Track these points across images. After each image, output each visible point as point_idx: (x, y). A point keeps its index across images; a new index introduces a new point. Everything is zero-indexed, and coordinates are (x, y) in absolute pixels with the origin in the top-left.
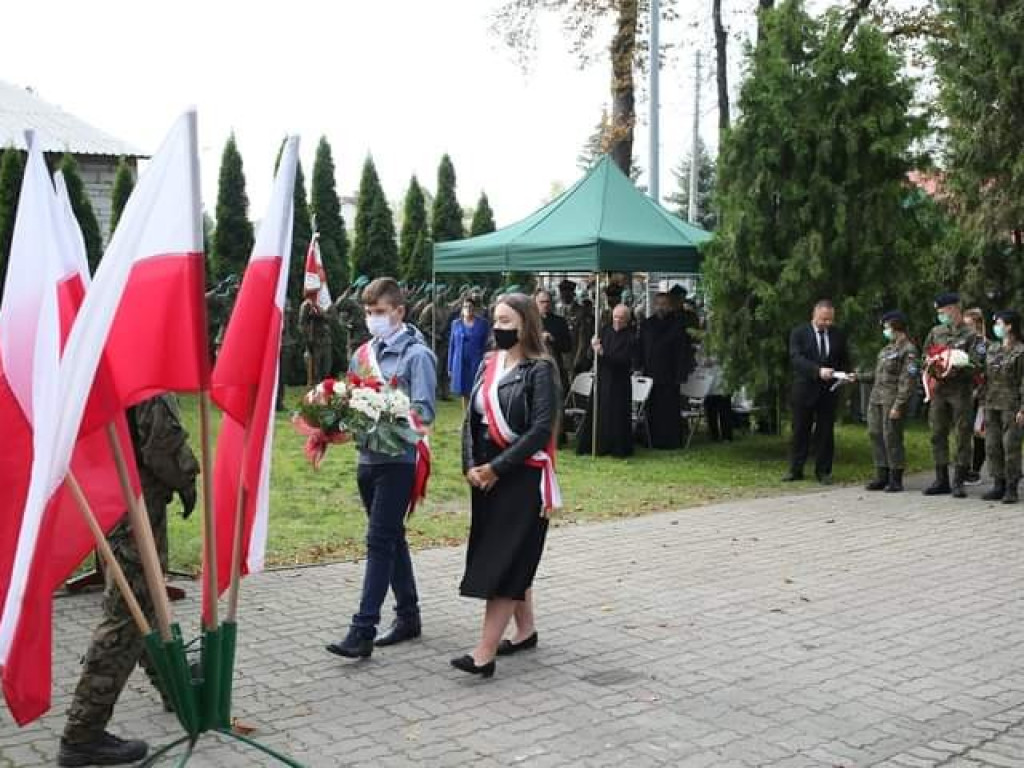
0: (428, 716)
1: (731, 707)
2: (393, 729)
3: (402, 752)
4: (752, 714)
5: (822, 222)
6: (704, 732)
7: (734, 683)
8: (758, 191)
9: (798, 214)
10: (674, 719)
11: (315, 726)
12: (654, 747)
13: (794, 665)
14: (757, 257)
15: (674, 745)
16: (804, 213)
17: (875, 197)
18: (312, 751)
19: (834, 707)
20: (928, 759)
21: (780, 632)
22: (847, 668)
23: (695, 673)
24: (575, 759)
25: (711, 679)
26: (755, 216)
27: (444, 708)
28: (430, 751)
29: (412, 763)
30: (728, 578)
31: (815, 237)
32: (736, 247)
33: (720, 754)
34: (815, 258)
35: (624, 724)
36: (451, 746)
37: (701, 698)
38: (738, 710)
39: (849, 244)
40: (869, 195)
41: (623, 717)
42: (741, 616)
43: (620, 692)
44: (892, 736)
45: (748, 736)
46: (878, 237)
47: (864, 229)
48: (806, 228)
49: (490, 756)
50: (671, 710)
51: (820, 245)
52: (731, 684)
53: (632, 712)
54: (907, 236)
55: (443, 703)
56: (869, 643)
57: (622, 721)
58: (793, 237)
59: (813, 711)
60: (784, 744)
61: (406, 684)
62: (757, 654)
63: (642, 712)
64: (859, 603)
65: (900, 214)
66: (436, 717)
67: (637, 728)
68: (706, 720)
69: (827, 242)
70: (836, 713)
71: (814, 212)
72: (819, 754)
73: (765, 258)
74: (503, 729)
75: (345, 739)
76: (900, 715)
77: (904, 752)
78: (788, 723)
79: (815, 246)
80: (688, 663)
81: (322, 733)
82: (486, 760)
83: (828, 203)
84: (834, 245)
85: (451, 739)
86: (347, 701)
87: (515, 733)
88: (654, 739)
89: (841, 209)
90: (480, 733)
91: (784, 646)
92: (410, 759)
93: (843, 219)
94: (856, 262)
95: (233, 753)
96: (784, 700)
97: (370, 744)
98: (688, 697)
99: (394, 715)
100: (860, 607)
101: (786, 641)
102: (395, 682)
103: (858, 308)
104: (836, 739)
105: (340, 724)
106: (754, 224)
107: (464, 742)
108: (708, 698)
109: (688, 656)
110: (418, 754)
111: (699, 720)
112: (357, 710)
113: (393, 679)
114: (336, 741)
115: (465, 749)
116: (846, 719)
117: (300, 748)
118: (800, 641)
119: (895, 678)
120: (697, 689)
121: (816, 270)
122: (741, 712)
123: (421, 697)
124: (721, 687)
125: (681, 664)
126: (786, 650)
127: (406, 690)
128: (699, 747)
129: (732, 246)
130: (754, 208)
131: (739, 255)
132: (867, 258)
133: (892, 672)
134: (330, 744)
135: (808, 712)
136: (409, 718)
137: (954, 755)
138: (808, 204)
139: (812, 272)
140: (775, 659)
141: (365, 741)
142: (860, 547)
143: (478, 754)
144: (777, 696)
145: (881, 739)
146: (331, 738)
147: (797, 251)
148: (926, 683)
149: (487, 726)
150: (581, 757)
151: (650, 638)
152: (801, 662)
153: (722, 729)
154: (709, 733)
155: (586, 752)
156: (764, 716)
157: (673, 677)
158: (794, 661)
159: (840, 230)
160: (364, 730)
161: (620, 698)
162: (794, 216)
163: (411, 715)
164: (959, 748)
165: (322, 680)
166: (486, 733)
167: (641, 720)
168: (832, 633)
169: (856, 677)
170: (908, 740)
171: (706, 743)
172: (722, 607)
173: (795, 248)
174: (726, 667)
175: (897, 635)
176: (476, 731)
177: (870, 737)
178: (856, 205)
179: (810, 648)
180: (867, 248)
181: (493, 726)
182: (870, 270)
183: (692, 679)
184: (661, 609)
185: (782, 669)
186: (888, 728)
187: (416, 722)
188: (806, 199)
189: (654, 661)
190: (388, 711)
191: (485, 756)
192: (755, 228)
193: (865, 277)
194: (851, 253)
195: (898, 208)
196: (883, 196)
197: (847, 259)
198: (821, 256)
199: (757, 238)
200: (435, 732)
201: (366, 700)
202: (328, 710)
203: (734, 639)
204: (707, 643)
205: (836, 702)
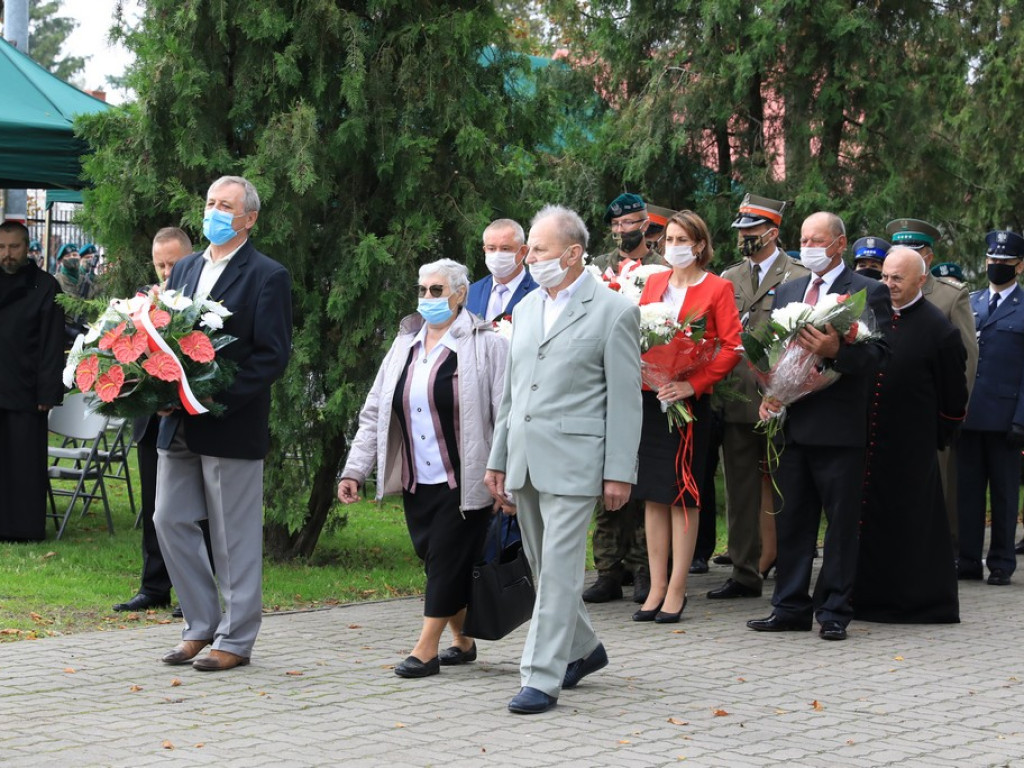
5: (320, 86)
8: (193, 16)
9: (273, 64)
14: (190, 151)
16: (284, 65)
17: (420, 44)
26: (187, 67)
31: (304, 113)
32: (151, 128)
34: (303, 155)
39: (371, 130)
40: (409, 34)
46: (427, 121)
47: (398, 101)
48: (291, 95)
51: (312, 131)
54: (483, 120)
58: (262, 112)
65: (470, 78)
69: (326, 128)
71: (304, 63)
73: (207, 154)
79: (304, 130)
83: (336, 53)
84: (341, 136)
89: (355, 58)
93: (359, 78)
94: (384, 167)
103: (385, 257)
106: (183, 82)
121: (303, 179)
129: (141, 124)
130: (185, 50)
131: (155, 145)
132: (403, 161)
138: (291, 48)
139: (296, 182)
147: (269, 141)
159: (353, 100)
162: (266, 70)
173: (266, 134)
178: (386, 53)
180: (405, 140)
182: (411, 184)
188: (288, 38)
192: (187, 92)
193: (401, 200)
194: (373, 147)
195: (463, 61)
196: (437, 40)
197: (367, 160)
198: (317, 153)
199: (191, 110)
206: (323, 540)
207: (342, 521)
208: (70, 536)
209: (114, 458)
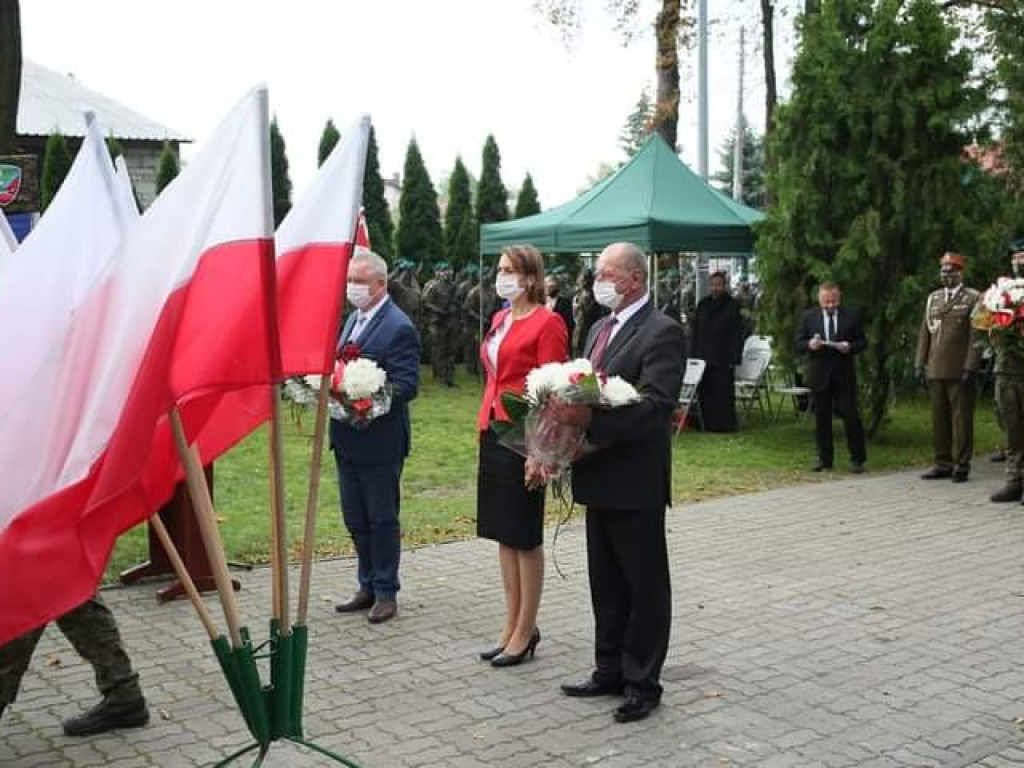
0: (495, 714)
1: (808, 704)
2: (459, 728)
3: (470, 753)
4: (830, 711)
5: (879, 200)
6: (780, 731)
7: (809, 679)
8: (813, 168)
9: (854, 190)
10: (750, 717)
11: (379, 724)
12: (730, 748)
13: (870, 660)
14: (813, 236)
15: (754, 745)
16: (860, 191)
17: (933, 175)
18: (377, 751)
19: (916, 704)
21: (852, 625)
22: (923, 663)
23: (767, 668)
24: (649, 760)
25: (783, 675)
26: (811, 194)
27: (511, 706)
28: (499, 751)
29: (480, 764)
30: (793, 566)
31: (873, 215)
32: (792, 227)
33: (801, 755)
34: (873, 237)
35: (698, 722)
36: (520, 746)
37: (774, 694)
38: (815, 707)
39: (908, 221)
40: (927, 170)
41: (696, 715)
42: (811, 607)
43: (690, 689)
44: (980, 736)
45: (828, 736)
46: (937, 214)
47: (922, 206)
48: (863, 207)
49: (562, 756)
50: (744, 707)
51: (878, 223)
52: (805, 680)
53: (705, 710)
54: (967, 213)
55: (510, 700)
56: (945, 636)
57: (696, 719)
58: (849, 215)
59: (894, 708)
60: (864, 744)
61: (470, 679)
62: (830, 647)
63: (715, 710)
64: (931, 593)
65: (960, 190)
66: (502, 715)
67: (711, 726)
68: (782, 719)
69: (885, 219)
70: (918, 711)
71: (871, 189)
72: (902, 754)
73: (821, 236)
74: (573, 728)
75: (411, 738)
76: (985, 714)
77: (994, 754)
78: (869, 721)
79: (873, 226)
80: (760, 657)
81: (387, 732)
82: (558, 760)
83: (886, 180)
84: (892, 224)
85: (520, 738)
86: (411, 698)
87: (587, 732)
88: (729, 739)
89: (899, 186)
90: (550, 731)
91: (857, 639)
92: (478, 760)
93: (901, 196)
94: (914, 239)
95: (297, 754)
96: (862, 697)
97: (438, 743)
98: (762, 694)
99: (460, 713)
100: (933, 597)
101: (861, 634)
102: (459, 678)
103: (915, 286)
104: (920, 738)
105: (404, 723)
106: (809, 202)
107: (534, 742)
108: (783, 695)
109: (759, 651)
110: (488, 755)
111: (774, 718)
112: (421, 707)
113: (455, 675)
114: (401, 741)
115: (535, 749)
116: (929, 717)
117: (367, 748)
118: (874, 634)
119: (976, 674)
120: (770, 685)
121: (874, 249)
122: (818, 710)
123: (486, 694)
124: (795, 683)
125: (753, 658)
126: (859, 643)
127: (470, 686)
128: (779, 749)
129: (787, 224)
130: (809, 185)
131: (794, 234)
132: (924, 237)
133: (973, 667)
134: (395, 744)
135: (890, 711)
136: (475, 716)
138: (865, 182)
139: (870, 251)
140: (849, 653)
141: (431, 741)
142: (928, 534)
143: (549, 754)
144: (855, 693)
145: (967, 739)
146: (396, 738)
147: (856, 226)
148: (1010, 678)
149: (556, 725)
150: (656, 758)
151: (718, 631)
152: (876, 657)
153: (798, 728)
154: (786, 733)
155: (660, 752)
156: (843, 713)
157: (745, 673)
158: (869, 655)
159: (898, 208)
160: (430, 728)
161: (691, 694)
162: (850, 193)
163: (478, 712)
165: (383, 676)
166: (556, 732)
167: (714, 718)
168: (906, 625)
169: (936, 672)
170: (997, 741)
171: (785, 742)
172: (792, 598)
173: (853, 226)
174: (799, 662)
175: (974, 627)
176: (545, 730)
177: (957, 736)
178: (914, 182)
179: (885, 641)
180: (926, 226)
181: (562, 725)
183: (765, 674)
184: (728, 600)
185: (858, 663)
186: (974, 727)
187: (481, 721)
188: (862, 177)
189: (723, 655)
190: (453, 709)
191: (556, 757)
192: (811, 206)
194: (908, 230)
195: (957, 183)
196: (942, 172)
197: (905, 238)
198: (878, 234)
199: (813, 216)
200: (503, 731)
201: (430, 697)
202: (392, 708)
203: (805, 632)
204: (779, 636)
205: (917, 699)
206: (880, 431)
207: (889, 421)
208: (746, 429)
209: (761, 387)
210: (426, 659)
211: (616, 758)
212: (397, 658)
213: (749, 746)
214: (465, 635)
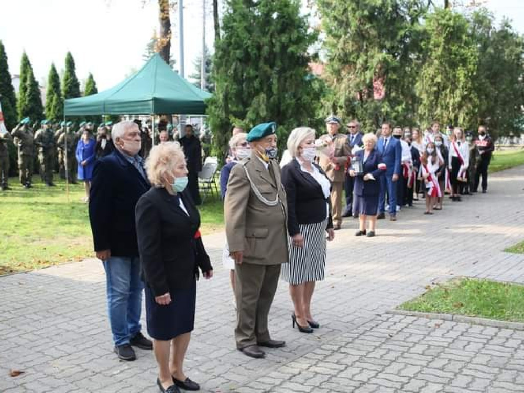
0: (66, 354)
2: (46, 363)
3: (51, 375)
5: (265, 89)
6: (212, 350)
8: (232, 72)
9: (253, 83)
15: (198, 358)
16: (256, 84)
17: (291, 75)
20: (322, 354)
23: (207, 320)
24: (145, 370)
26: (232, 85)
27: (75, 349)
28: (67, 373)
31: (263, 96)
32: (223, 101)
33: (220, 361)
34: (263, 107)
36: (79, 369)
37: (210, 333)
38: (229, 337)
39: (279, 99)
40: (288, 74)
44: (305, 344)
46: (294, 95)
48: (257, 92)
49: (100, 372)
51: (265, 100)
52: (225, 325)
54: (308, 94)
55: (74, 346)
58: (251, 96)
61: (54, 338)
65: (304, 84)
66: (69, 354)
68: (212, 345)
69: (269, 98)
71: (261, 83)
73: (237, 107)
74: (107, 357)
79: (263, 100)
81: (5, 369)
82: (98, 375)
83: (268, 78)
84: (272, 99)
85: (78, 365)
86: (19, 350)
89: (275, 82)
90: (95, 360)
92: (55, 378)
93: (276, 86)
94: (283, 108)
97: (34, 372)
98: (204, 333)
99: (47, 355)
102: (47, 337)
103: (284, 131)
105: (15, 363)
106: (231, 89)
107: (86, 366)
108: (213, 333)
110: (60, 375)
112: (25, 354)
113: (45, 336)
115: (86, 370)
120: (208, 328)
121: (263, 113)
123: (62, 344)
124: (220, 327)
127: (53, 341)
128: (210, 359)
129: (221, 100)
130: (232, 81)
131: (224, 105)
132: (288, 106)
137: (334, 351)
138: (258, 80)
139: (261, 114)
143: (94, 372)
145: (299, 346)
147: (254, 103)
148: (321, 316)
149: (97, 357)
150: (148, 369)
153: (220, 348)
154: (214, 351)
159: (275, 92)
162: (251, 85)
163: (56, 355)
164: (336, 348)
166: (97, 360)
170: (312, 346)
171: (212, 356)
173: (253, 101)
174: (223, 316)
176: (92, 360)
177: (294, 346)
178: (282, 79)
180: (289, 101)
181: (101, 357)
182: (290, 111)
183: (206, 323)
186: (303, 340)
187: (58, 358)
188: (257, 77)
190: (43, 353)
191: (97, 373)
192: (232, 91)
193: (288, 116)
194: (280, 103)
195: (302, 80)
196: (295, 75)
197: (278, 107)
198: (266, 105)
199: (233, 96)
200: (70, 362)
201: (31, 348)
202: (9, 356)
203: (227, 302)
204: (213, 304)
205: (277, 330)
209: (212, 182)
210: (29, 329)
211: (130, 371)
212: (14, 329)
213: (195, 359)
214: (52, 315)
